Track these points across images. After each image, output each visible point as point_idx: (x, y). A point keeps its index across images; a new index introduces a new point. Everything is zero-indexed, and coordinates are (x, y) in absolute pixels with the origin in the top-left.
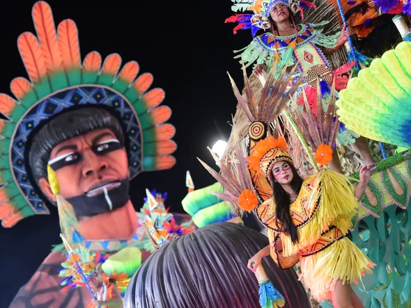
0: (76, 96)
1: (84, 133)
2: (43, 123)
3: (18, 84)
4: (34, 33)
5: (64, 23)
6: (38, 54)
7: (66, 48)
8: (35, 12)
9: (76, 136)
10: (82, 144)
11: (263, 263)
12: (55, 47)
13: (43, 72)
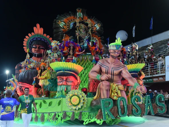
0: (41, 39)
1: (38, 44)
2: (35, 40)
3: (33, 33)
4: (36, 27)
5: (41, 28)
6: (36, 30)
7: (41, 31)
8: (37, 25)
9: (37, 44)
10: (37, 46)
11: (35, 78)
12: (39, 31)
13: (37, 33)
